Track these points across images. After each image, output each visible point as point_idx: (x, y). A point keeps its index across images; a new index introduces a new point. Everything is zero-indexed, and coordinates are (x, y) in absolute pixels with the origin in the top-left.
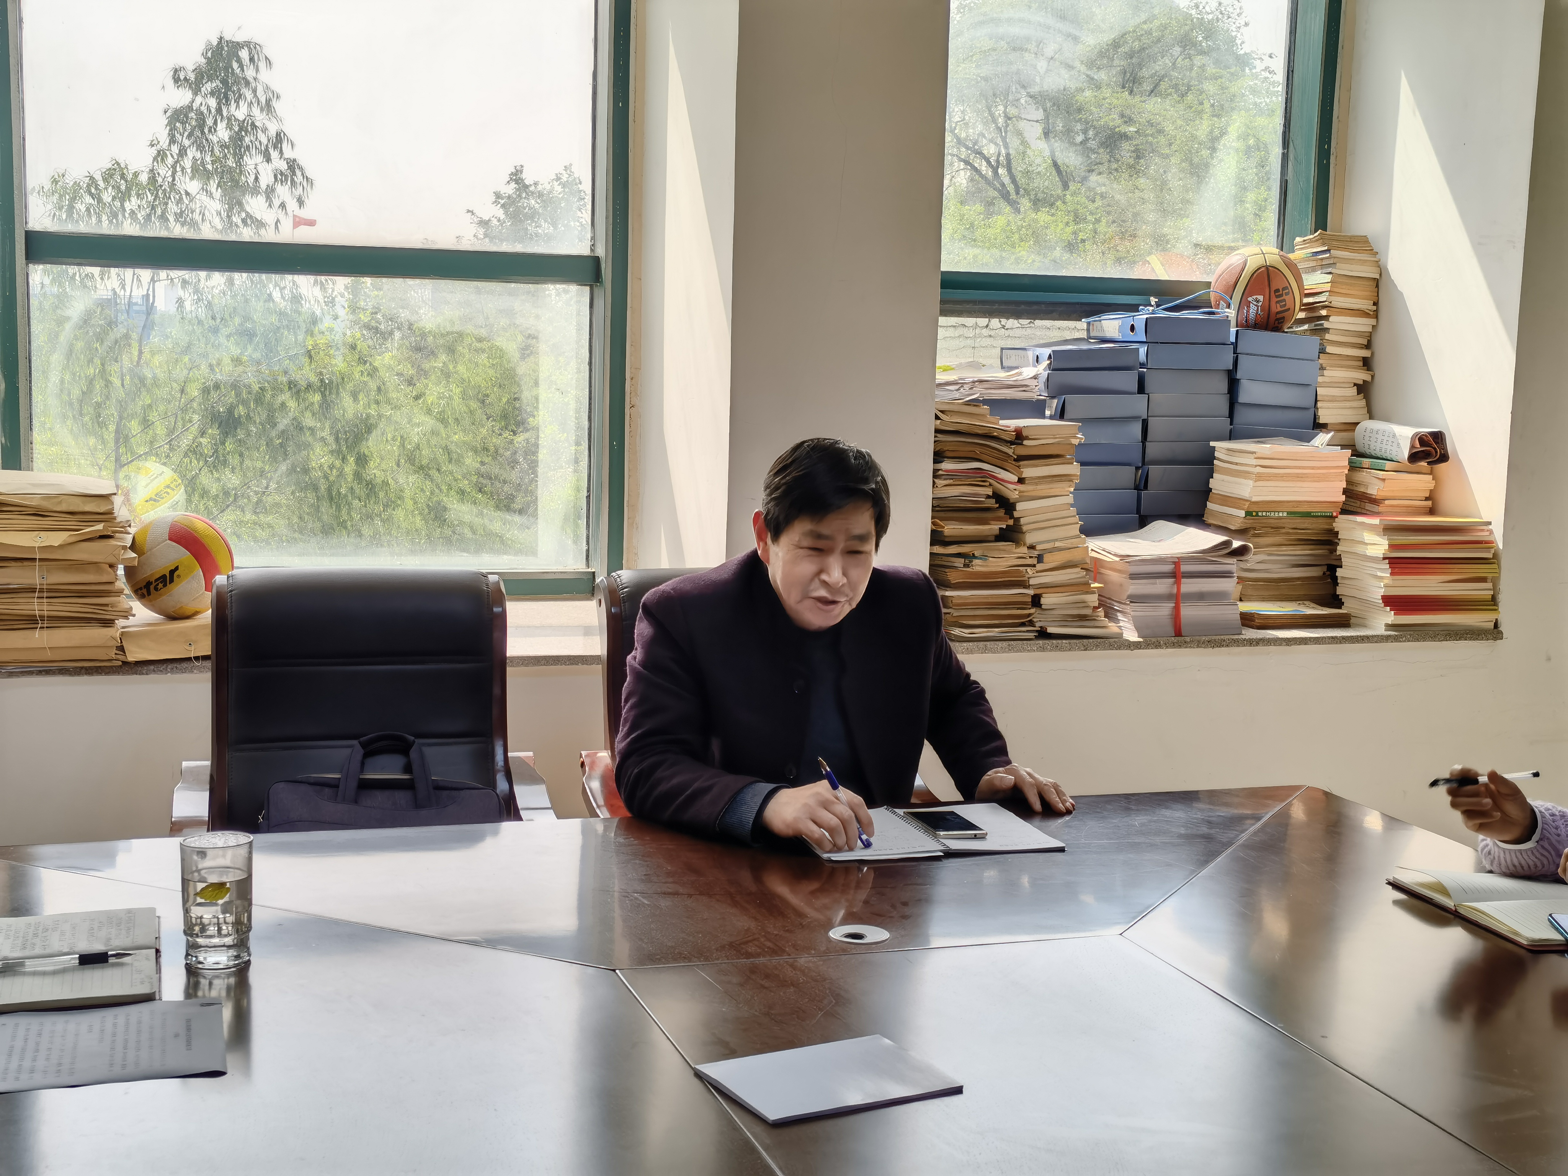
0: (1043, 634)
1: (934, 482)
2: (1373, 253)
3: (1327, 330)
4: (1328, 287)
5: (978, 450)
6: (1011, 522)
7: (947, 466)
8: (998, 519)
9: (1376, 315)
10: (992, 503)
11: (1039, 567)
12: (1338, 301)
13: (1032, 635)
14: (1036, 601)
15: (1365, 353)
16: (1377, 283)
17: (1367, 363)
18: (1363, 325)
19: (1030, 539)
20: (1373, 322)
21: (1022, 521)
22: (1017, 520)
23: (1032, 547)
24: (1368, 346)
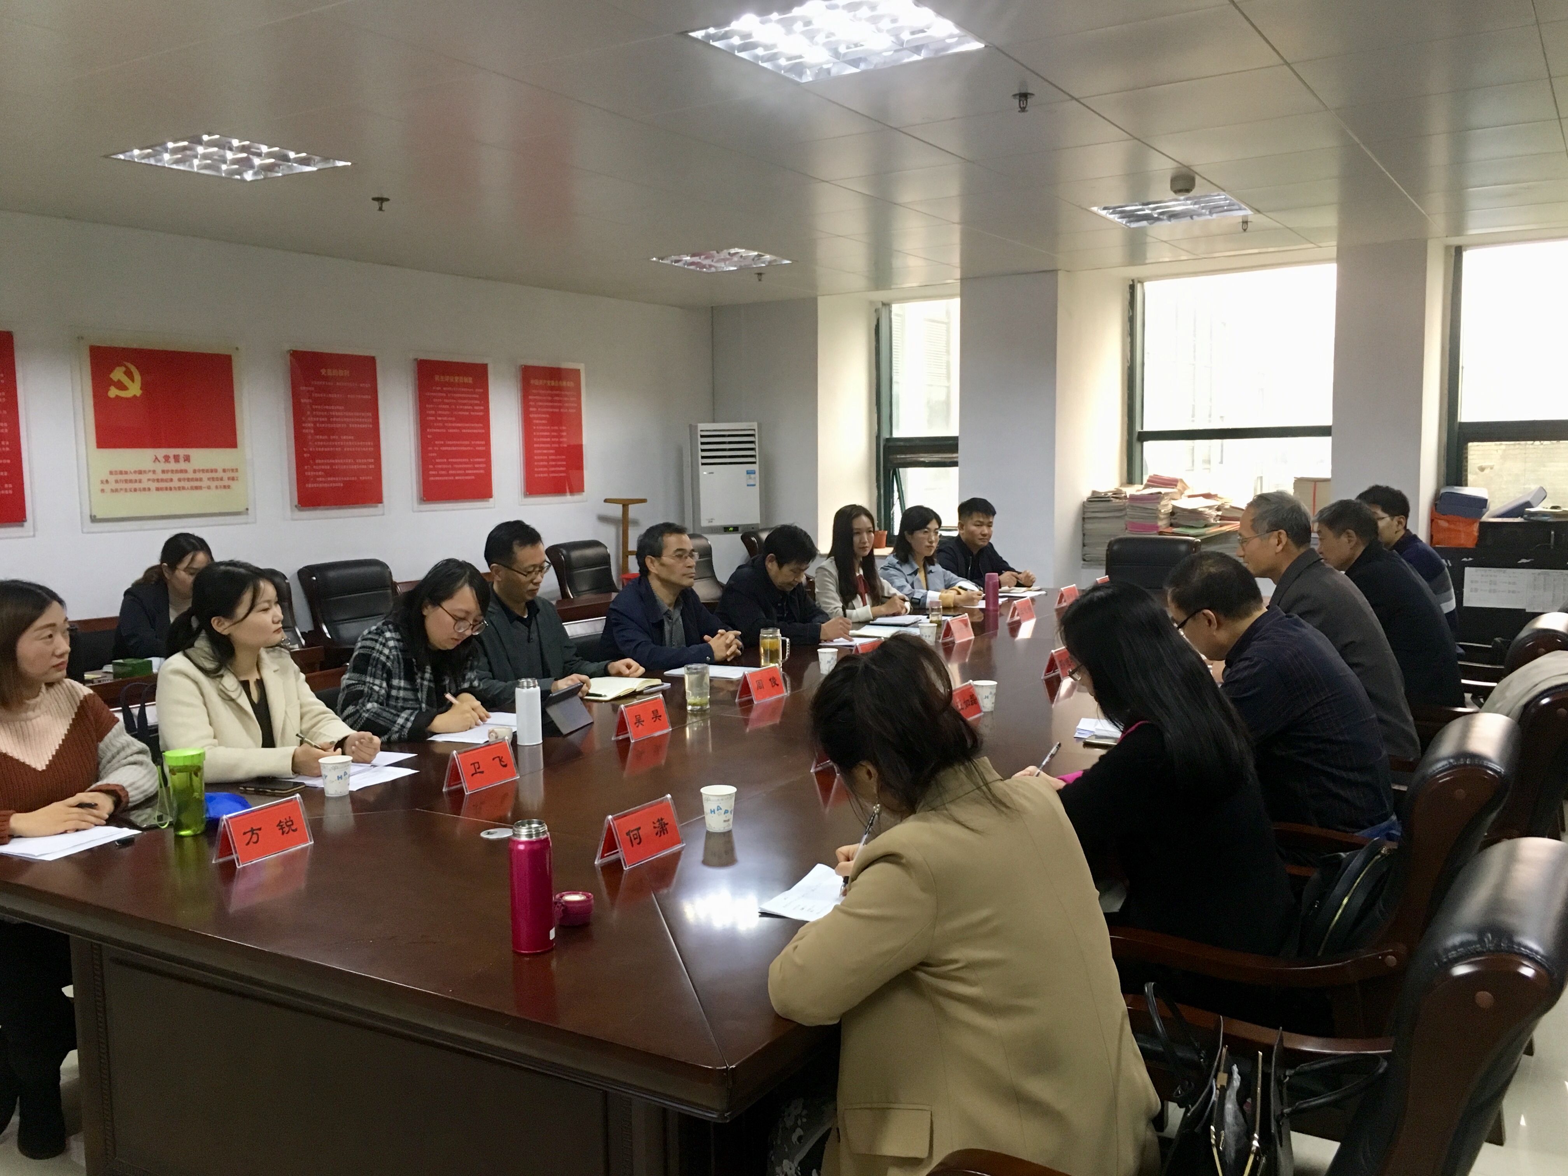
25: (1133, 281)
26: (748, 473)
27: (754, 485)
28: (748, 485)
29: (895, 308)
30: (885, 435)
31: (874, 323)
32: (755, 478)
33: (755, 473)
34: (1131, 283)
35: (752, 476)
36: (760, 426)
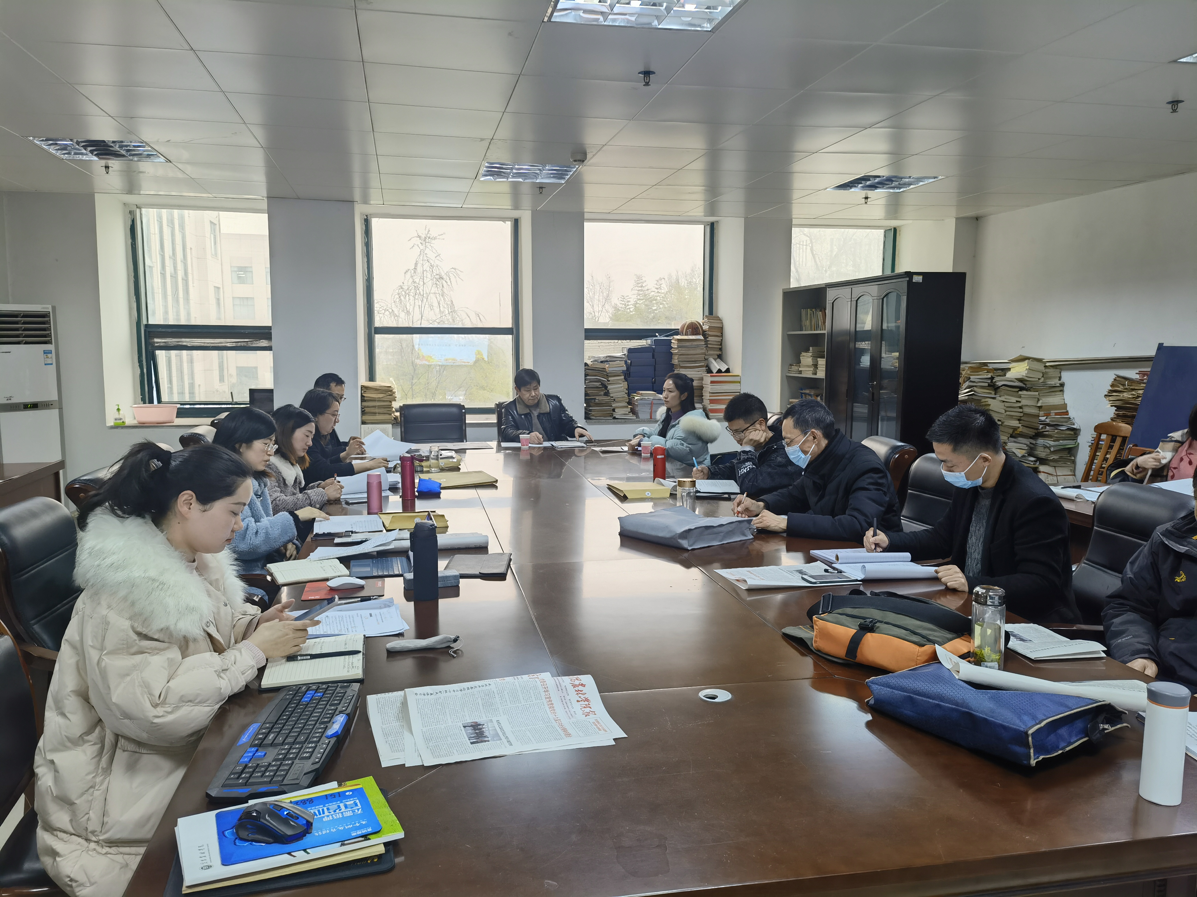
0: (615, 418)
1: (585, 382)
2: (720, 320)
3: (709, 341)
4: (708, 329)
5: (597, 373)
6: (606, 391)
7: (588, 377)
8: (602, 390)
9: (722, 336)
10: (601, 386)
11: (614, 402)
12: (710, 333)
13: (611, 418)
14: (614, 410)
15: (720, 347)
16: (722, 328)
17: (721, 349)
18: (719, 339)
19: (611, 395)
20: (721, 338)
21: (610, 391)
22: (608, 391)
23: (612, 397)
24: (721, 345)
25: (367, 216)
26: (45, 352)
27: (52, 364)
28: (45, 364)
29: (144, 210)
30: (144, 322)
31: (130, 223)
32: (52, 357)
33: (51, 353)
34: (366, 218)
35: (49, 355)
36: (54, 308)
